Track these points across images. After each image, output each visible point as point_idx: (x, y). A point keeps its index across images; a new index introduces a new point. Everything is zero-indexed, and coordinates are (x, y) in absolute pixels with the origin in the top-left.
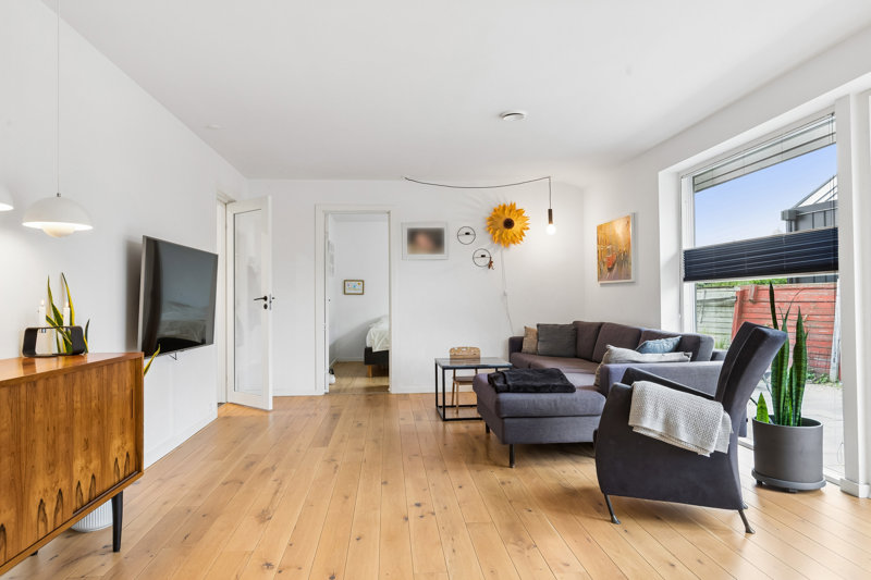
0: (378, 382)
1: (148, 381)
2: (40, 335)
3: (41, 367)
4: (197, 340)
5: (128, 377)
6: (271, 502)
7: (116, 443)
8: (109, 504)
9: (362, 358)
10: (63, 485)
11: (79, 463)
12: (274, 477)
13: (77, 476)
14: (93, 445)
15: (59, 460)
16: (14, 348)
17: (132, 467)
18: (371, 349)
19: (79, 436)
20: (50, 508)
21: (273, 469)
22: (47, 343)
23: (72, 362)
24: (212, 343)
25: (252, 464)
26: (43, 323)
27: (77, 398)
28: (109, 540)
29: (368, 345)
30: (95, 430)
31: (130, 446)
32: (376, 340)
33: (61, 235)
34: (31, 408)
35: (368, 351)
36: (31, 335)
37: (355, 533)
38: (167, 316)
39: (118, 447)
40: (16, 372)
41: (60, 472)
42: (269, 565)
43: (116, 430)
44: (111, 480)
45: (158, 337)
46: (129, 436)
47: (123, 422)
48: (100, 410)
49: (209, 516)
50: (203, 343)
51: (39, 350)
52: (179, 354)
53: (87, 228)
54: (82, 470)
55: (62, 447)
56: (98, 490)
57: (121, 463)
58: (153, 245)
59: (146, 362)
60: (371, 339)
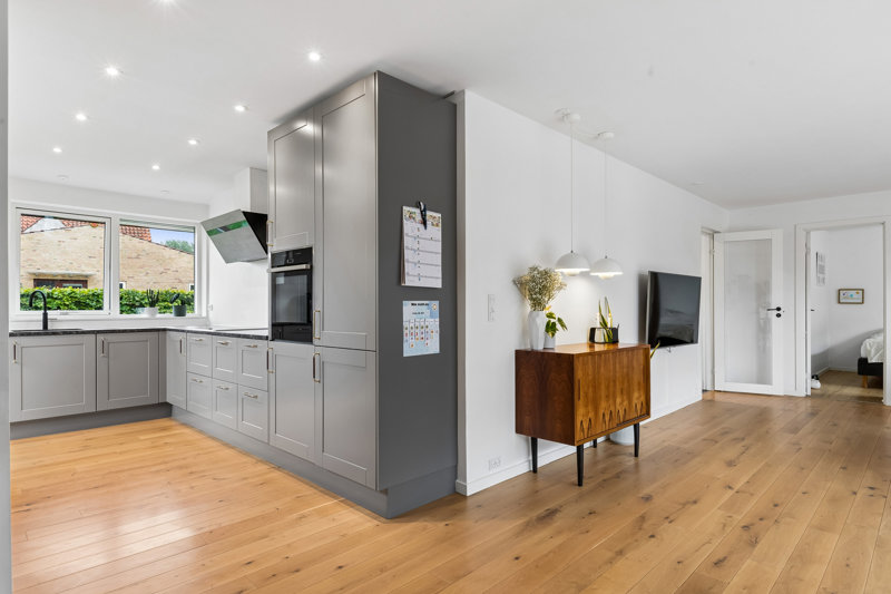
0: (873, 393)
1: (653, 362)
2: (597, 332)
3: (598, 348)
4: (687, 340)
5: (642, 358)
6: (738, 458)
7: (636, 395)
8: (632, 427)
9: (855, 368)
10: (612, 408)
11: (618, 400)
12: (743, 443)
13: (618, 407)
14: (625, 392)
15: (611, 396)
16: (585, 338)
17: (644, 411)
18: (866, 360)
19: (618, 387)
20: (607, 418)
21: (743, 439)
22: (599, 336)
23: (611, 347)
24: (697, 342)
25: (727, 433)
26: (599, 326)
27: (618, 366)
28: (633, 451)
29: (863, 355)
30: (626, 384)
31: (643, 398)
32: (873, 351)
33: (607, 279)
34: (599, 367)
35: (863, 362)
36: (593, 331)
37: (803, 489)
38: (664, 320)
39: (637, 397)
40: (586, 350)
41: (611, 401)
42: (730, 488)
43: (636, 388)
44: (633, 415)
45: (658, 336)
46: (642, 392)
47: (639, 384)
48: (628, 374)
49: (692, 455)
50: (692, 342)
51: (596, 340)
52: (672, 348)
53: (621, 273)
54: (620, 404)
55: (611, 389)
56: (627, 418)
57: (639, 407)
58: (655, 276)
59: (651, 352)
60: (866, 349)
